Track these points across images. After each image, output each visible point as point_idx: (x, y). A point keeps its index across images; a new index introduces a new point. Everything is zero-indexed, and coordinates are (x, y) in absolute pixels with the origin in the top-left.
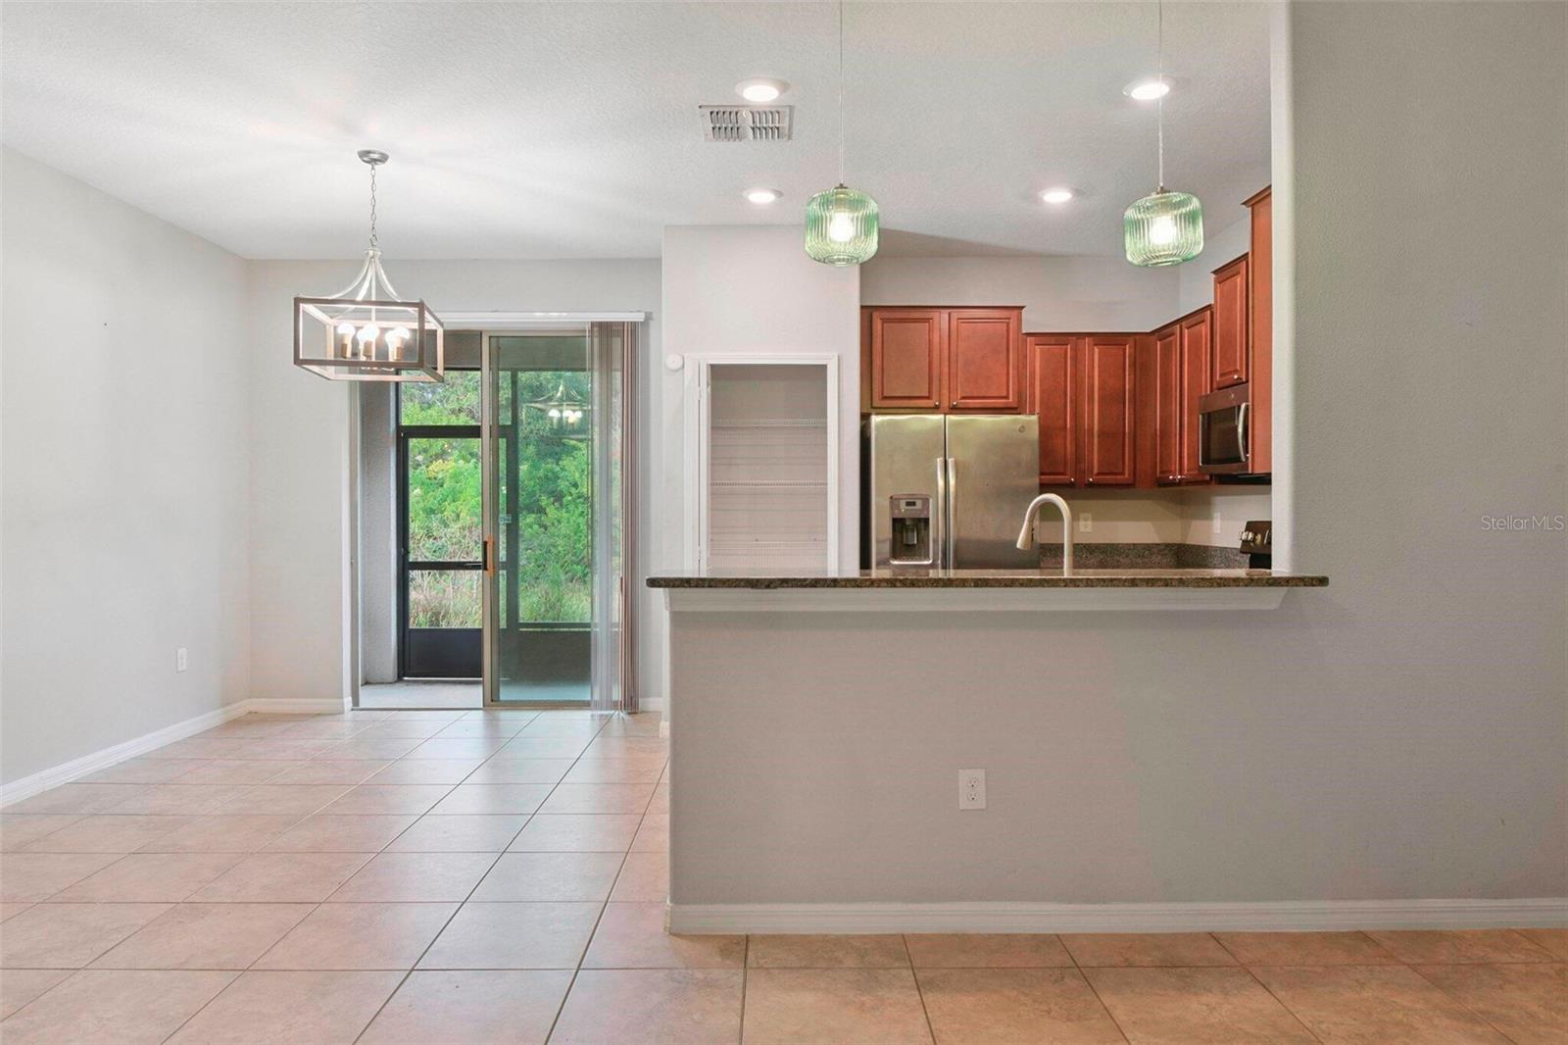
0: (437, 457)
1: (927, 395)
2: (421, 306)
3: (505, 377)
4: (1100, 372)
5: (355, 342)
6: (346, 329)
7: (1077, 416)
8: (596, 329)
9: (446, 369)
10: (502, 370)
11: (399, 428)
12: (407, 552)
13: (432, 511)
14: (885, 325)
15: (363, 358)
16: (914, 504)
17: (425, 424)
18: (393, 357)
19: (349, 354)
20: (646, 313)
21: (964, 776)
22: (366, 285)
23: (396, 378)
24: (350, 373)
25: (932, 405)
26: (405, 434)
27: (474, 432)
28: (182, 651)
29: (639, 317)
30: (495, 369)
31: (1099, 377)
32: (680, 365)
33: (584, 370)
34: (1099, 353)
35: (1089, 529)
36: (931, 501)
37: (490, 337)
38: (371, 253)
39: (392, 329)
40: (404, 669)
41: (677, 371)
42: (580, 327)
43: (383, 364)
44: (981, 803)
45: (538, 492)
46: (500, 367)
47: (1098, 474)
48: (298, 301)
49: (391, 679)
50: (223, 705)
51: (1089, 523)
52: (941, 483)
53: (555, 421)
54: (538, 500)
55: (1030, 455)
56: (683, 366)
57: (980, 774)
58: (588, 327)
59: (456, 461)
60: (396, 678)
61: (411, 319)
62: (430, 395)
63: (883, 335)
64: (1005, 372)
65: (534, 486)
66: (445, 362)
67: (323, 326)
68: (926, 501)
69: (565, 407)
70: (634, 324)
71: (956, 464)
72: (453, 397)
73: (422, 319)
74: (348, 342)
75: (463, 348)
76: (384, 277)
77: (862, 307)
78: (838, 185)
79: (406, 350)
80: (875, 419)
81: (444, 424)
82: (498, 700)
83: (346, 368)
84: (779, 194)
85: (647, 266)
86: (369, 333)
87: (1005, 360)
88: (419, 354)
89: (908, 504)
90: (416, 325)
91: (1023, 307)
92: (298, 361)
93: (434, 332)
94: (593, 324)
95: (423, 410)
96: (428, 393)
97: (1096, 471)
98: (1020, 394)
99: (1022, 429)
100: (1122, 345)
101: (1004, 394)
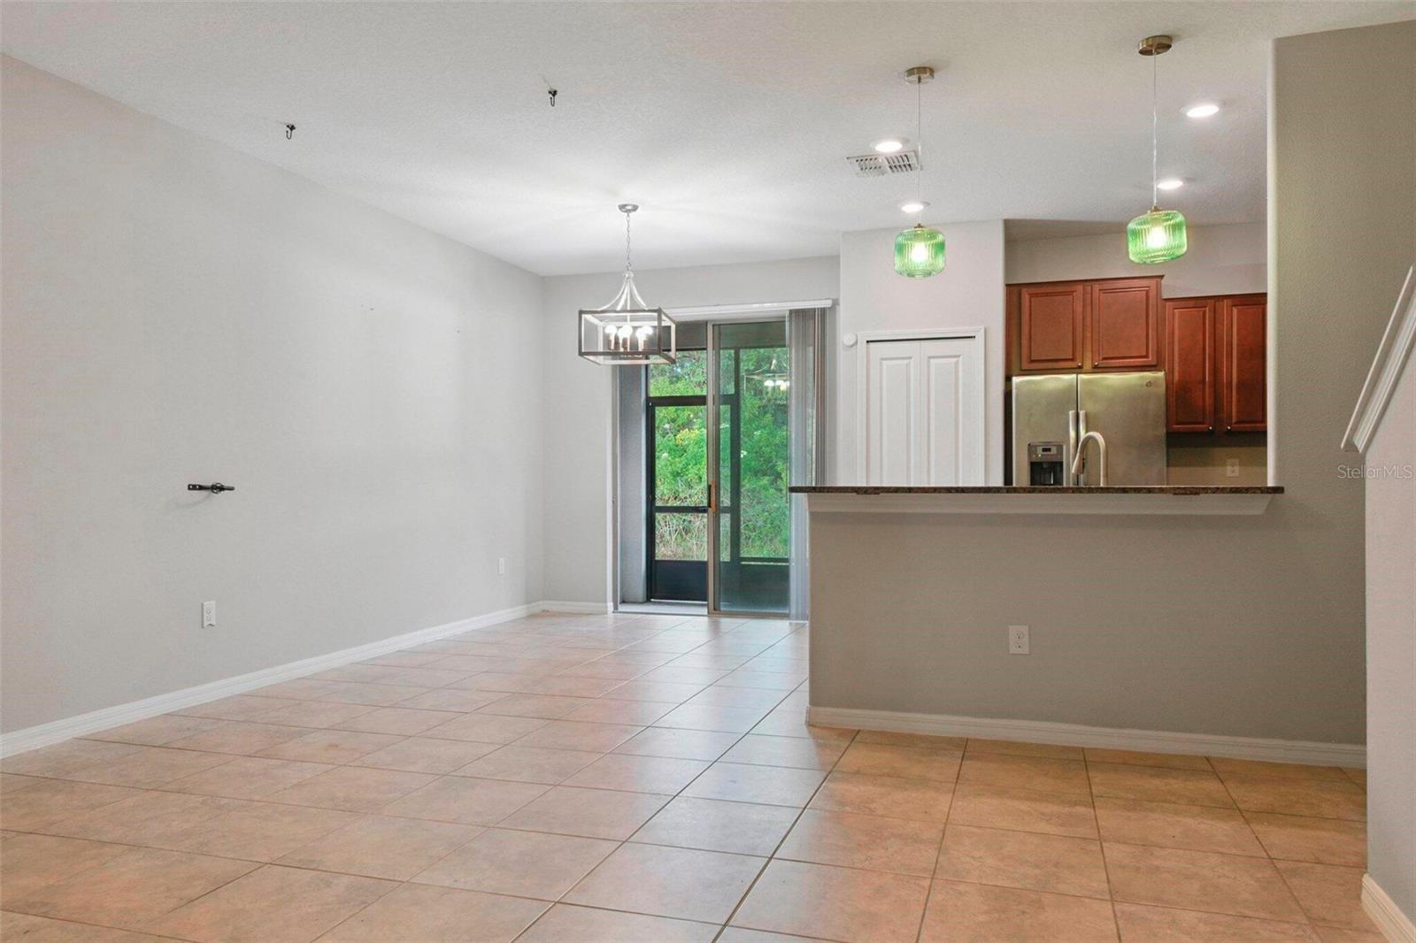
0: (683, 426)
1: (1071, 357)
2: (659, 311)
3: (727, 354)
4: (1238, 330)
5: (617, 339)
6: (611, 330)
7: (1215, 371)
8: (793, 315)
9: (677, 350)
10: (723, 349)
11: (648, 399)
12: (654, 499)
13: (678, 474)
14: (1032, 299)
15: (622, 350)
16: (1049, 450)
17: (675, 395)
18: (641, 348)
19: (612, 347)
20: (833, 300)
21: (1013, 630)
22: (624, 297)
23: (645, 362)
24: (613, 359)
25: (1075, 366)
26: (652, 404)
27: (701, 400)
28: (502, 560)
29: (827, 304)
30: (718, 348)
31: (1238, 334)
32: (852, 342)
33: (784, 346)
34: (1238, 312)
35: (1237, 474)
36: (1064, 447)
37: (713, 326)
38: (627, 275)
39: (640, 327)
40: (651, 592)
41: (852, 346)
42: (781, 314)
43: (634, 352)
44: (1026, 650)
45: (774, 457)
46: (722, 346)
47: (1235, 423)
48: (581, 312)
49: (641, 601)
50: (527, 603)
51: (1237, 468)
52: (1072, 434)
53: (770, 390)
54: (774, 466)
55: (1156, 407)
56: (857, 342)
57: (1024, 629)
58: (787, 314)
59: (699, 429)
60: (645, 599)
61: (651, 319)
62: (679, 370)
63: (1030, 306)
64: (1144, 335)
65: (771, 452)
66: (677, 345)
67: (596, 327)
68: (1060, 448)
69: (776, 378)
70: (823, 310)
71: (1086, 415)
72: (699, 371)
73: (660, 319)
74: (612, 338)
75: (691, 336)
76: (635, 291)
77: (1008, 286)
78: (916, 225)
79: (650, 341)
80: (1016, 380)
81: (689, 394)
82: (719, 610)
83: (610, 357)
84: (927, 204)
85: (829, 262)
86: (625, 333)
87: (1145, 324)
88: (659, 344)
89: (1044, 450)
90: (656, 323)
91: (1162, 277)
92: (581, 354)
93: (669, 328)
94: (791, 311)
95: (672, 383)
96: (677, 367)
97: (1234, 421)
98: (1159, 354)
99: (1149, 384)
100: (1260, 304)
101: (1144, 354)
